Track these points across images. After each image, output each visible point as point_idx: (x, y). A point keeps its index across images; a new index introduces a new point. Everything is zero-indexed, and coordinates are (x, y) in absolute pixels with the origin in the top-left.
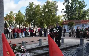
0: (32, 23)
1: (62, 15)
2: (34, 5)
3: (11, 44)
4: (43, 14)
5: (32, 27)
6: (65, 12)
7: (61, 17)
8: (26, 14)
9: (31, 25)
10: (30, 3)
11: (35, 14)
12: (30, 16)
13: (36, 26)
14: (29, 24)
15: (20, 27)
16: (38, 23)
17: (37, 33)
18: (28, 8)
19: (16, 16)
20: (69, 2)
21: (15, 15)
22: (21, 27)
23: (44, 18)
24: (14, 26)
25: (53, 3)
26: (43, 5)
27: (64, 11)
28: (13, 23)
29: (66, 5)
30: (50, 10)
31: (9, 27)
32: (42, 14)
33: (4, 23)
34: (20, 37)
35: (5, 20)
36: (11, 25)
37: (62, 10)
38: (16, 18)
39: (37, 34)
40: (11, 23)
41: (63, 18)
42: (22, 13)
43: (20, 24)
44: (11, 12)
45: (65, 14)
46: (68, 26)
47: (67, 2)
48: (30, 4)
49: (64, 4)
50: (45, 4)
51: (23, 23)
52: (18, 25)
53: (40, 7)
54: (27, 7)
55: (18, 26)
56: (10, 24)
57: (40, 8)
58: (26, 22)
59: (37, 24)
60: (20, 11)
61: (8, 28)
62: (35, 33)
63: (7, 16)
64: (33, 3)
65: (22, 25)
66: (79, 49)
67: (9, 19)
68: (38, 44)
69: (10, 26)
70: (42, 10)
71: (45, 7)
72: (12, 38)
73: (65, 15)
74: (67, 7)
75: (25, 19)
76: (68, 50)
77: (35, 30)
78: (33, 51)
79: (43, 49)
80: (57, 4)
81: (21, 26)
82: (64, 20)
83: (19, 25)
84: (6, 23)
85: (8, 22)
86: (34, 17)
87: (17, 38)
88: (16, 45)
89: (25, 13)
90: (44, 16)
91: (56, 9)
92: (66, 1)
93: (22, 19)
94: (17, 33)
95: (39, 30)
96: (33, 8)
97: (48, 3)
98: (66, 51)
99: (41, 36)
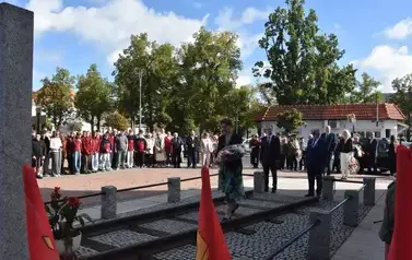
0: (140, 114)
1: (255, 86)
2: (148, 44)
3: (59, 196)
4: (183, 81)
5: (140, 131)
7: (253, 91)
8: (119, 79)
9: (137, 123)
10: (132, 36)
11: (153, 81)
12: (132, 87)
13: (155, 125)
14: (127, 117)
15: (95, 128)
16: (166, 115)
17: (160, 152)
18: (125, 56)
19: (82, 85)
20: (281, 39)
21: (77, 82)
23: (186, 96)
24: (72, 127)
25: (221, 40)
26: (184, 47)
27: (262, 71)
28: (70, 112)
29: (269, 47)
30: (212, 65)
31: (53, 129)
32: (181, 82)
33: (34, 113)
34: (95, 169)
35: (37, 104)
36: (59, 124)
37: (257, 67)
38: (78, 93)
39: (161, 157)
40: (61, 116)
41: (258, 96)
43: (95, 119)
44: (62, 74)
46: (279, 126)
47: (276, 37)
48: (133, 42)
49: (262, 46)
50: (193, 41)
51: (105, 115)
52: (87, 121)
53: (174, 52)
54: (123, 54)
55: (86, 127)
56: (55, 119)
57: (173, 56)
58: (116, 112)
59: (161, 120)
60: (93, 67)
61: (48, 135)
62: (151, 152)
63: (45, 87)
64: (143, 37)
65: (103, 122)
66: (319, 214)
67: (54, 97)
68: (165, 198)
69: (58, 126)
70: (181, 63)
71: (193, 54)
72: (63, 172)
73: (269, 85)
74: (274, 54)
75: (115, 98)
76: (279, 218)
77: (151, 144)
78: (146, 226)
79: (183, 217)
80: (238, 44)
81: (98, 125)
82: (264, 102)
83: (92, 123)
84: (43, 114)
85: (49, 109)
86: (148, 92)
87: (82, 172)
88: (81, 200)
89: (113, 74)
90: (188, 86)
91: (234, 64)
92: (269, 34)
93: (103, 98)
94: (84, 153)
96: (144, 57)
97: (203, 37)
98: (270, 224)
99: (176, 164)
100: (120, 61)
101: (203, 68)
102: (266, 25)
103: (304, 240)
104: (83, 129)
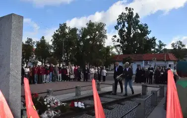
0: (63, 58)
1: (113, 46)
2: (67, 28)
4: (82, 44)
6: (118, 41)
7: (112, 48)
8: (54, 43)
9: (62, 62)
10: (60, 24)
11: (69, 43)
13: (70, 63)
14: (57, 59)
15: (43, 64)
16: (74, 58)
17: (72, 74)
18: (57, 33)
19: (38, 45)
20: (124, 26)
21: (36, 44)
22: (45, 65)
24: (33, 63)
25: (98, 26)
26: (82, 29)
27: (116, 39)
28: (32, 57)
29: (119, 29)
30: (94, 37)
34: (44, 82)
36: (28, 62)
37: (114, 38)
38: (36, 49)
39: (72, 77)
40: (29, 58)
42: (47, 42)
43: (43, 60)
44: (29, 40)
45: (119, 43)
47: (122, 25)
48: (60, 27)
49: (116, 29)
50: (86, 27)
51: (48, 58)
52: (40, 61)
53: (78, 31)
54: (56, 32)
55: (40, 63)
56: (26, 60)
57: (77, 33)
58: (52, 57)
60: (43, 37)
64: (65, 25)
65: (47, 61)
66: (140, 101)
68: (74, 94)
70: (81, 36)
71: (86, 32)
73: (119, 46)
74: (121, 32)
75: (52, 51)
76: (123, 103)
80: (106, 28)
81: (45, 63)
82: (117, 53)
83: (42, 62)
85: (23, 56)
86: (67, 48)
88: (39, 95)
89: (52, 40)
90: (84, 46)
91: (104, 36)
92: (119, 24)
95: (75, 69)
96: (65, 33)
97: (91, 25)
98: (119, 105)
99: (79, 80)
100: (54, 35)
101: (91, 38)
102: (117, 20)
103: (134, 112)
104: (38, 64)
